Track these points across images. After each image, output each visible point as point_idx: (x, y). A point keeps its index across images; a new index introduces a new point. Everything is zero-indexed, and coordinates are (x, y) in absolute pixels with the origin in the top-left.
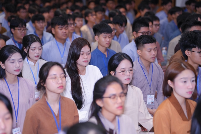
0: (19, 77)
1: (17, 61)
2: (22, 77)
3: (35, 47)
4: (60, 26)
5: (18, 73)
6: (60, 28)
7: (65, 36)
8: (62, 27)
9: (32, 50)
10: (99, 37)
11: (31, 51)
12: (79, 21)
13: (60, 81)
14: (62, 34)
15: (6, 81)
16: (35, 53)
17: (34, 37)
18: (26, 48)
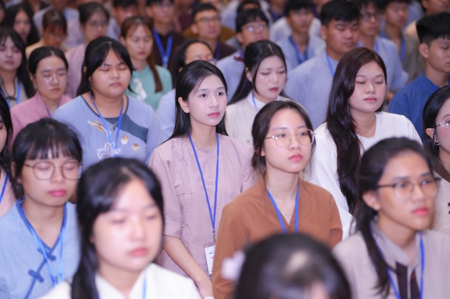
0: (219, 135)
1: (212, 94)
2: (227, 135)
3: (269, 69)
4: (340, 22)
5: (216, 121)
6: (340, 27)
7: (349, 47)
8: (346, 23)
9: (264, 74)
10: (429, 45)
11: (260, 77)
12: (396, 10)
13: (295, 144)
14: (344, 41)
15: (191, 140)
16: (270, 81)
17: (270, 46)
18: (250, 69)
